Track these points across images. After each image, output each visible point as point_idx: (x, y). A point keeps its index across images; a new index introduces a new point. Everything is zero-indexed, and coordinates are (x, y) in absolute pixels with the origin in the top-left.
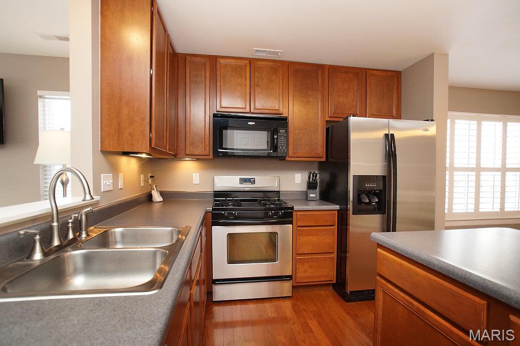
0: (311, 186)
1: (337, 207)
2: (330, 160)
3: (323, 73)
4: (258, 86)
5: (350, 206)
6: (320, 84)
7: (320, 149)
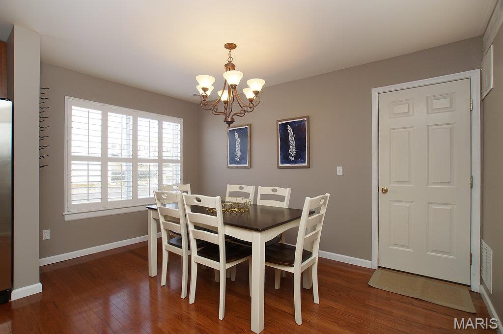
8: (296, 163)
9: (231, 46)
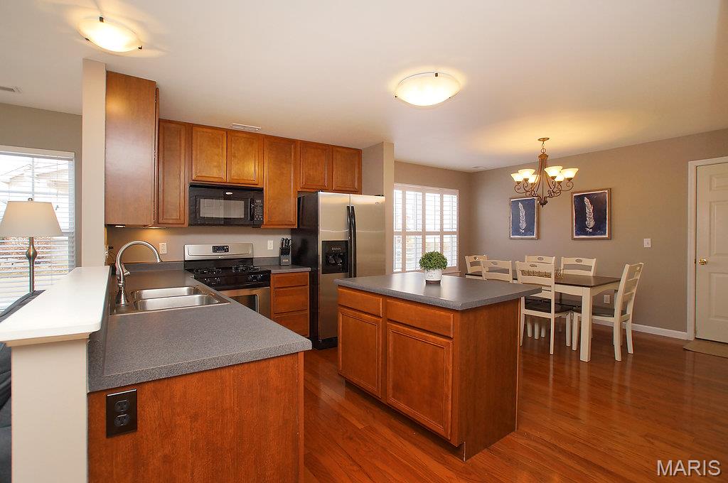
0: (284, 251)
1: (309, 269)
2: (301, 227)
3: (295, 148)
4: (235, 156)
5: (320, 268)
6: (293, 157)
7: (292, 218)
8: (594, 235)
9: (544, 140)
